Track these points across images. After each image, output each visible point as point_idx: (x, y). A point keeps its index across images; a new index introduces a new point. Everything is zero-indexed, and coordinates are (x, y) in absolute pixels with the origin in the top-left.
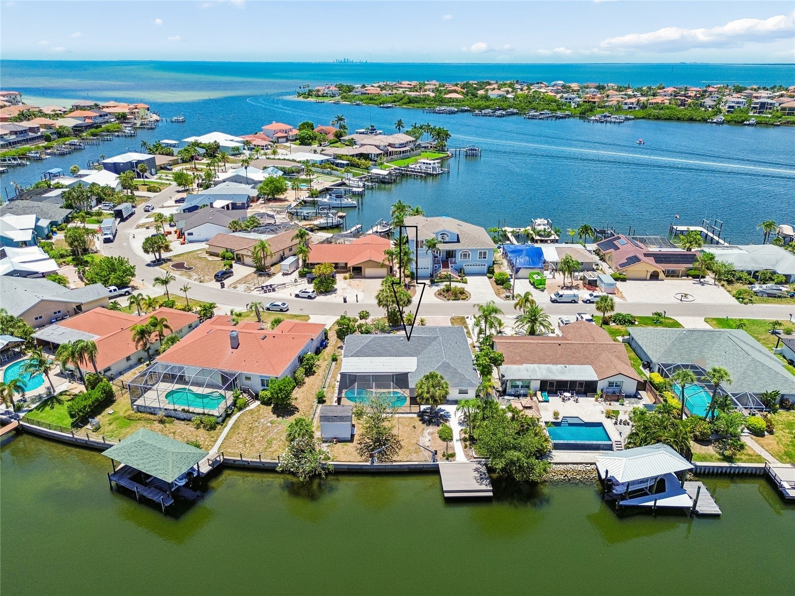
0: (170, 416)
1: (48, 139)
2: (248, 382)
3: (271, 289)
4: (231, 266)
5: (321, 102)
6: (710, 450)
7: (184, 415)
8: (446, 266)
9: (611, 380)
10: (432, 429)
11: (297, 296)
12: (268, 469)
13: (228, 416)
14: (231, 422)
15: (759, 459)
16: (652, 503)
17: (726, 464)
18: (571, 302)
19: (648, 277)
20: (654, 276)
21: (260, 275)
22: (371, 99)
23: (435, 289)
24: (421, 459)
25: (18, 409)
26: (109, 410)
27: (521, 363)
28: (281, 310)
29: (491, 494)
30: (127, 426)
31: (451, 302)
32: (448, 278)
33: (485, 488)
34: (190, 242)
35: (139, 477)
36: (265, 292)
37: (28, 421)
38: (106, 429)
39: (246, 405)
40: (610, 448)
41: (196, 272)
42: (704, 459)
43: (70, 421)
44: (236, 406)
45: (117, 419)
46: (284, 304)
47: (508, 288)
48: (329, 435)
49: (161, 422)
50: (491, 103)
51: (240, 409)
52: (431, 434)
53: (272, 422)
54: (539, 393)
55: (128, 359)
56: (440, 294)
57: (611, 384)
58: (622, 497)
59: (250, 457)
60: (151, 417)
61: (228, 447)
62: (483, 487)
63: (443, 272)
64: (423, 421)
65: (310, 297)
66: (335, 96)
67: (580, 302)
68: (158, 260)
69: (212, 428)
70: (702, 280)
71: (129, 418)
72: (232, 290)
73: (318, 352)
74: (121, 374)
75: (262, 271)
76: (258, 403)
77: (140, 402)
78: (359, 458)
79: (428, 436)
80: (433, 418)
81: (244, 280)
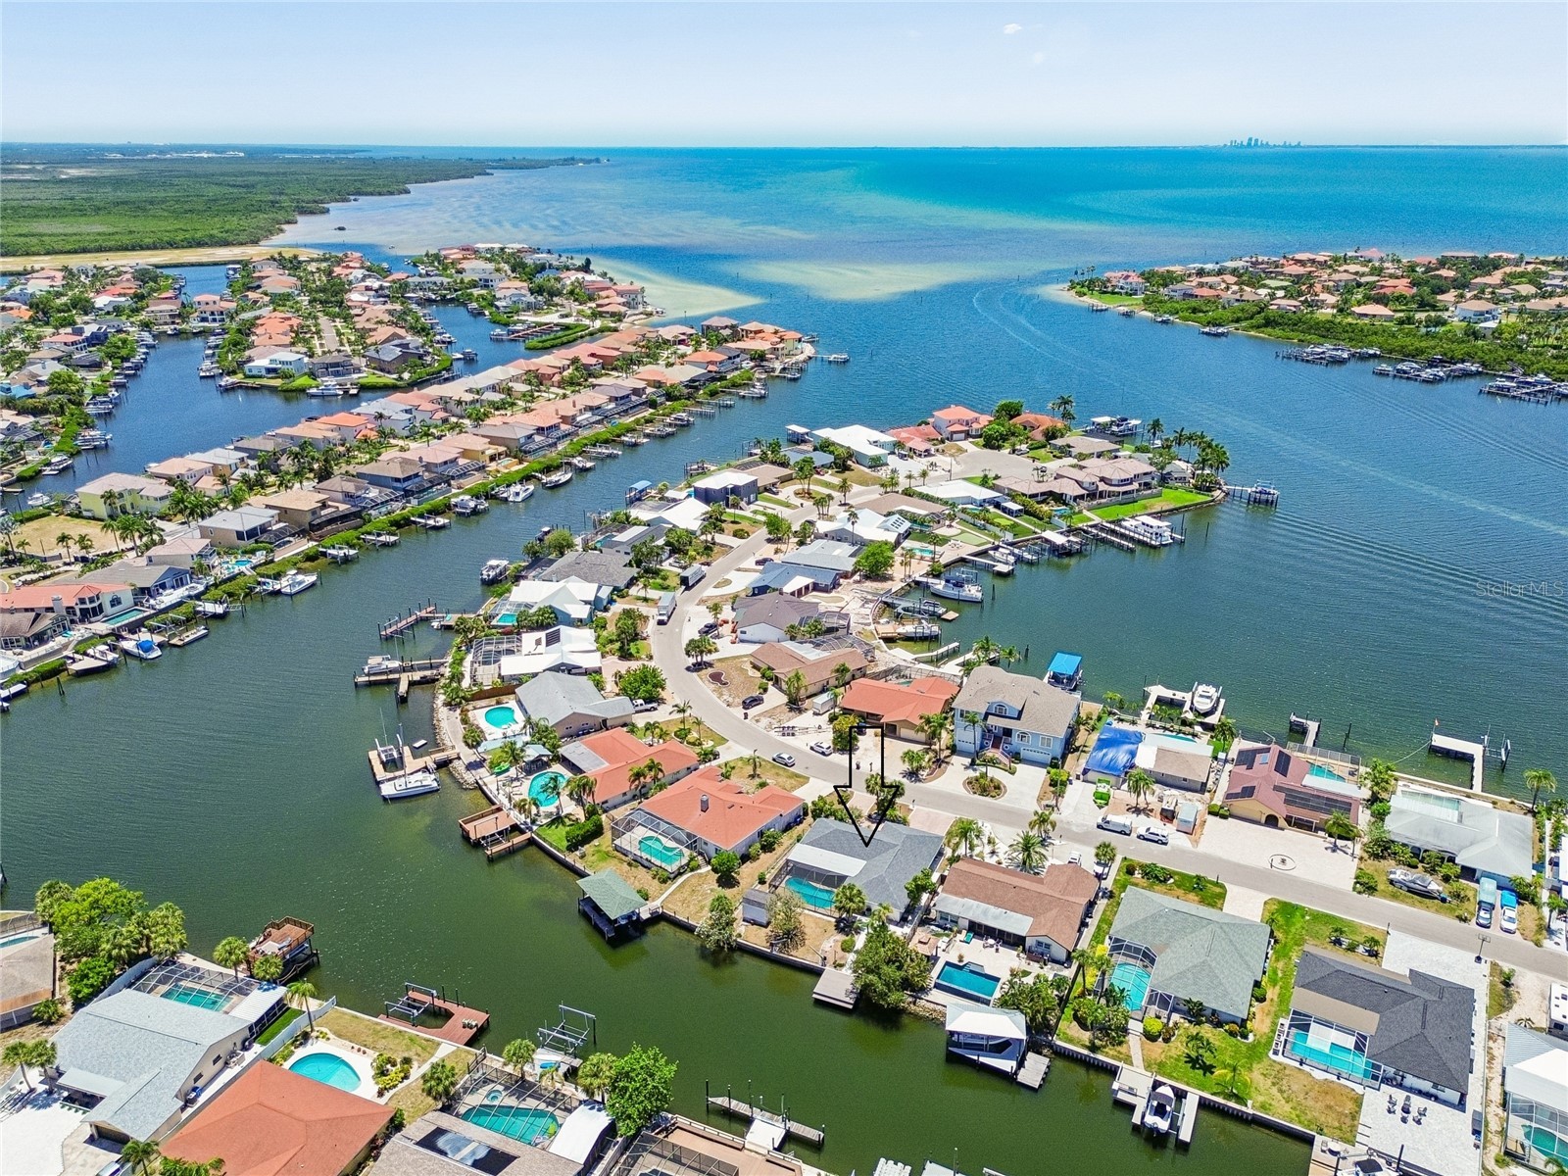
0: (637, 862)
1: (653, 404)
2: (704, 846)
3: (789, 732)
4: (765, 690)
5: (1102, 310)
6: (1086, 1036)
7: (646, 864)
8: (996, 746)
9: (1041, 939)
10: (841, 937)
11: (812, 748)
12: (690, 929)
13: (680, 874)
14: (681, 880)
15: (1128, 1060)
16: (976, 1058)
17: (1086, 1052)
18: (1120, 833)
19: (1263, 821)
20: (1272, 821)
21: (791, 709)
22: (1195, 310)
23: (971, 774)
24: (812, 960)
25: (533, 822)
26: (596, 842)
27: (964, 897)
28: (786, 765)
29: (851, 1007)
30: (603, 859)
31: (976, 796)
32: (993, 762)
33: (848, 1001)
34: (742, 641)
35: (597, 909)
36: (784, 735)
37: (538, 835)
38: (589, 858)
39: (699, 867)
40: (987, 1003)
41: (729, 690)
42: (1070, 1041)
43: (565, 844)
44: (690, 867)
45: (599, 851)
46: (790, 758)
47: (1059, 795)
48: (748, 916)
49: (630, 864)
50: (1432, 343)
51: (692, 870)
52: (836, 941)
53: (712, 890)
54: (964, 932)
55: (625, 794)
56: (970, 783)
57: (1039, 944)
58: (958, 1045)
59: (681, 917)
60: (624, 857)
61: (669, 902)
62: (847, 1000)
63: (991, 753)
64: (837, 927)
65: (823, 753)
66: (1136, 294)
67: (1134, 835)
68: (699, 664)
69: (664, 881)
70: (1340, 843)
71: (607, 853)
72: (753, 724)
73: (788, 828)
74: (615, 807)
75: (795, 704)
76: (710, 868)
77: (617, 842)
78: (765, 944)
79: (832, 942)
80: (845, 926)
81: (769, 713)
